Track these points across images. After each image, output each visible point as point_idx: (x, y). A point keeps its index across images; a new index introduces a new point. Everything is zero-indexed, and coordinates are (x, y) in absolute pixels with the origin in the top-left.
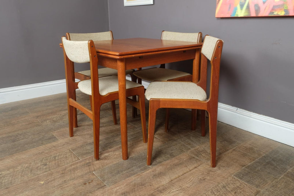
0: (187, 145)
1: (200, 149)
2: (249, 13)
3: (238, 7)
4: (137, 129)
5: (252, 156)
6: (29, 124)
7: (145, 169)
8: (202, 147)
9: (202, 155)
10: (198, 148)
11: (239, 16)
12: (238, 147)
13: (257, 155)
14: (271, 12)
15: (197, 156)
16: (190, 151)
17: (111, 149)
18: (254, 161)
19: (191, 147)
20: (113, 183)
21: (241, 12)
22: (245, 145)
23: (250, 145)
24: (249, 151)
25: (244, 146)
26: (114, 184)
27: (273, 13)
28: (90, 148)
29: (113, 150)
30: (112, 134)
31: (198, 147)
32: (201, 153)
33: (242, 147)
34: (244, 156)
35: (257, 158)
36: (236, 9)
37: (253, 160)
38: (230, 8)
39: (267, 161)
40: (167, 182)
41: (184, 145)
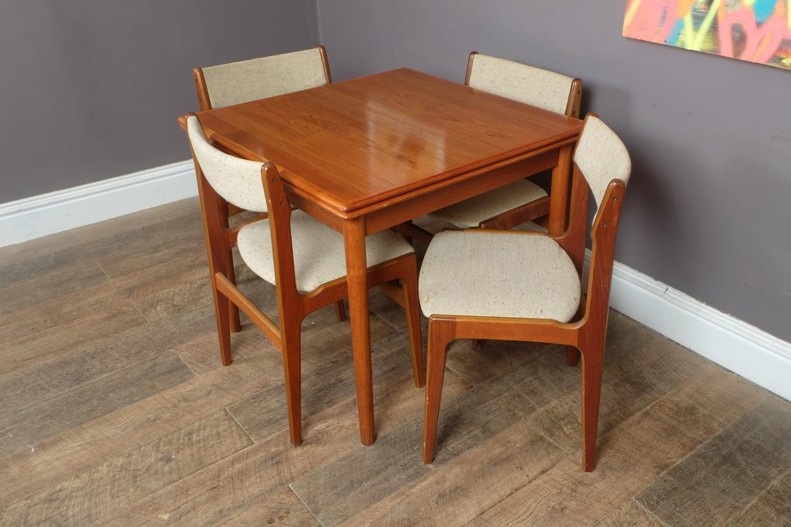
0: (526, 397)
1: (560, 409)
2: (715, 44)
3: (688, 20)
4: (398, 339)
5: (690, 435)
6: (109, 318)
7: (419, 475)
8: (566, 404)
9: (562, 430)
10: (555, 407)
11: (689, 47)
12: (656, 405)
13: (701, 433)
14: (774, 56)
15: (552, 435)
16: (533, 415)
17: (331, 409)
18: (692, 453)
19: (538, 403)
20: (339, 520)
21: (694, 38)
22: (675, 399)
23: (690, 397)
24: (683, 419)
25: (672, 402)
26: (343, 522)
27: (781, 59)
28: (277, 405)
29: (337, 411)
30: (334, 354)
31: (554, 402)
32: (561, 422)
33: (669, 404)
34: (669, 435)
35: (701, 442)
36: (681, 26)
37: (691, 450)
38: (664, 18)
39: (724, 452)
40: (470, 518)
41: (519, 397)
